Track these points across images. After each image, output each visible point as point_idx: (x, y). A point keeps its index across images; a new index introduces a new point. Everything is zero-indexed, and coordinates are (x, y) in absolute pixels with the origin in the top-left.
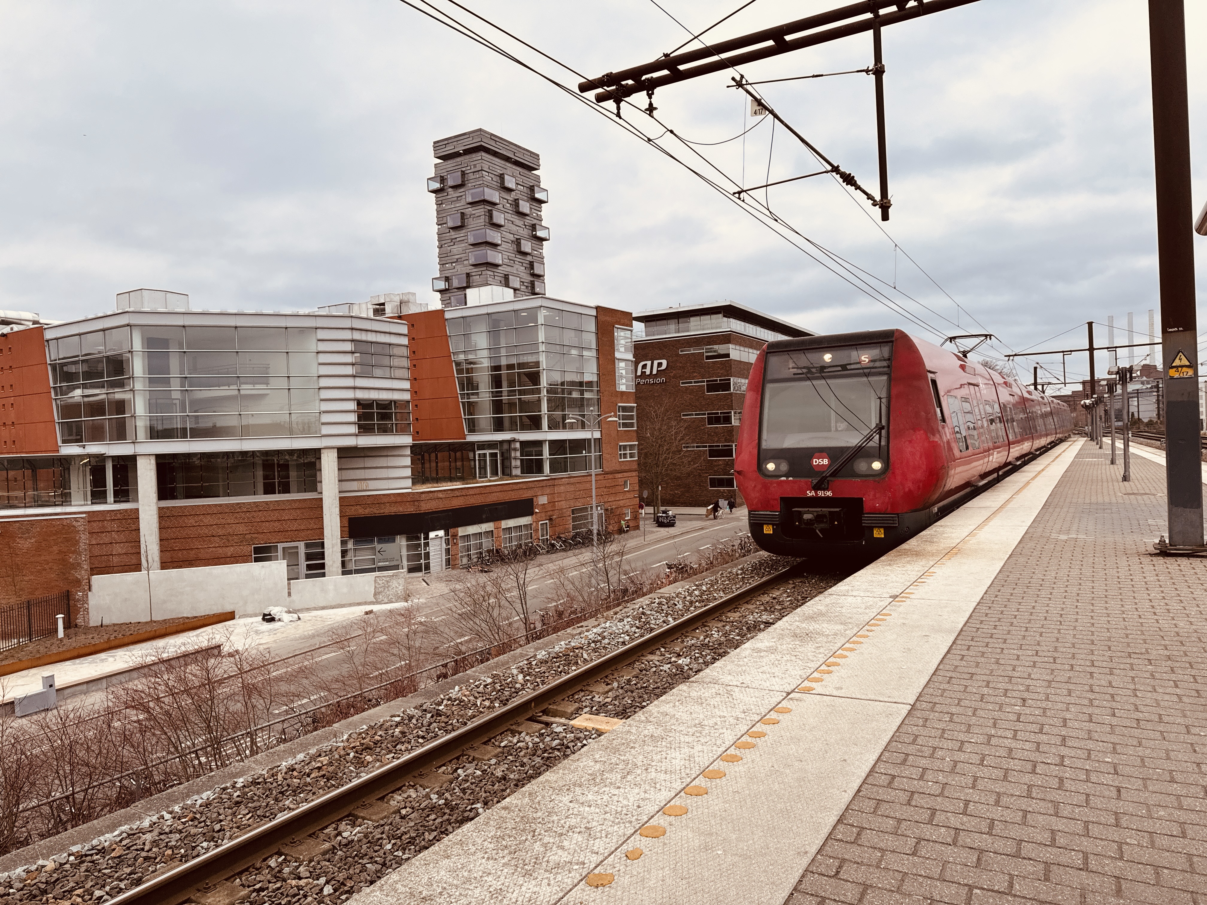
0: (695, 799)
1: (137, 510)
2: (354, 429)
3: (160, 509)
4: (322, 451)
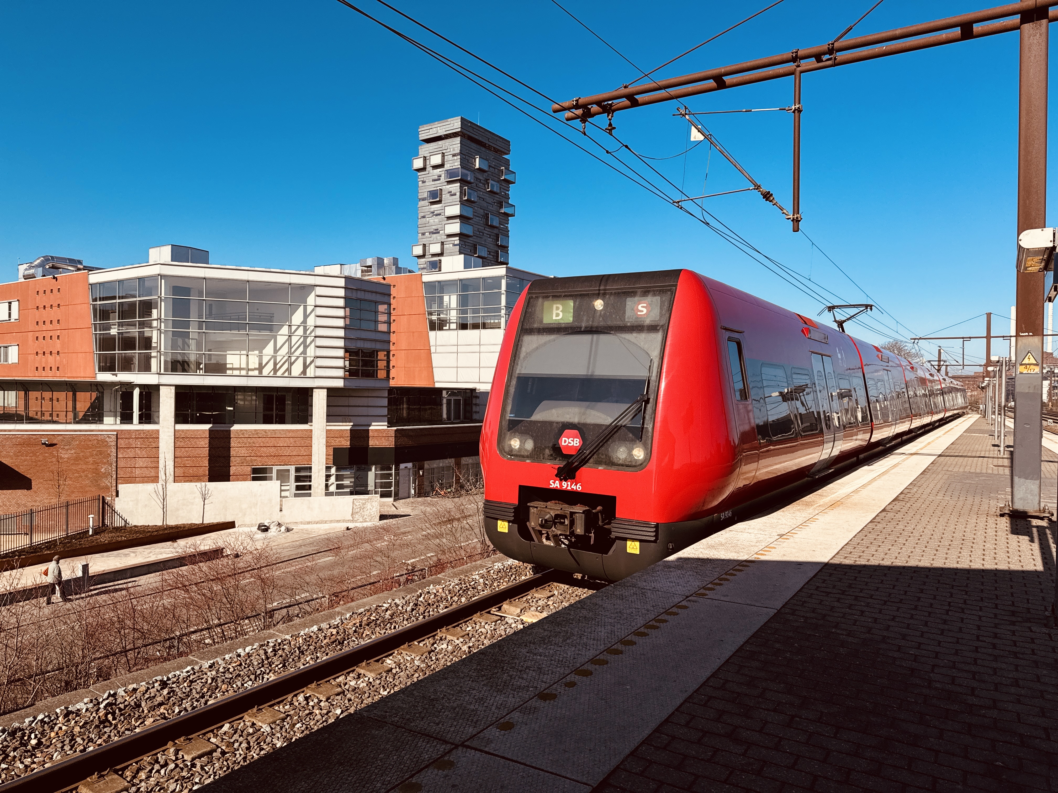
0: (613, 656)
1: (158, 431)
2: (341, 373)
3: (176, 432)
4: (314, 390)
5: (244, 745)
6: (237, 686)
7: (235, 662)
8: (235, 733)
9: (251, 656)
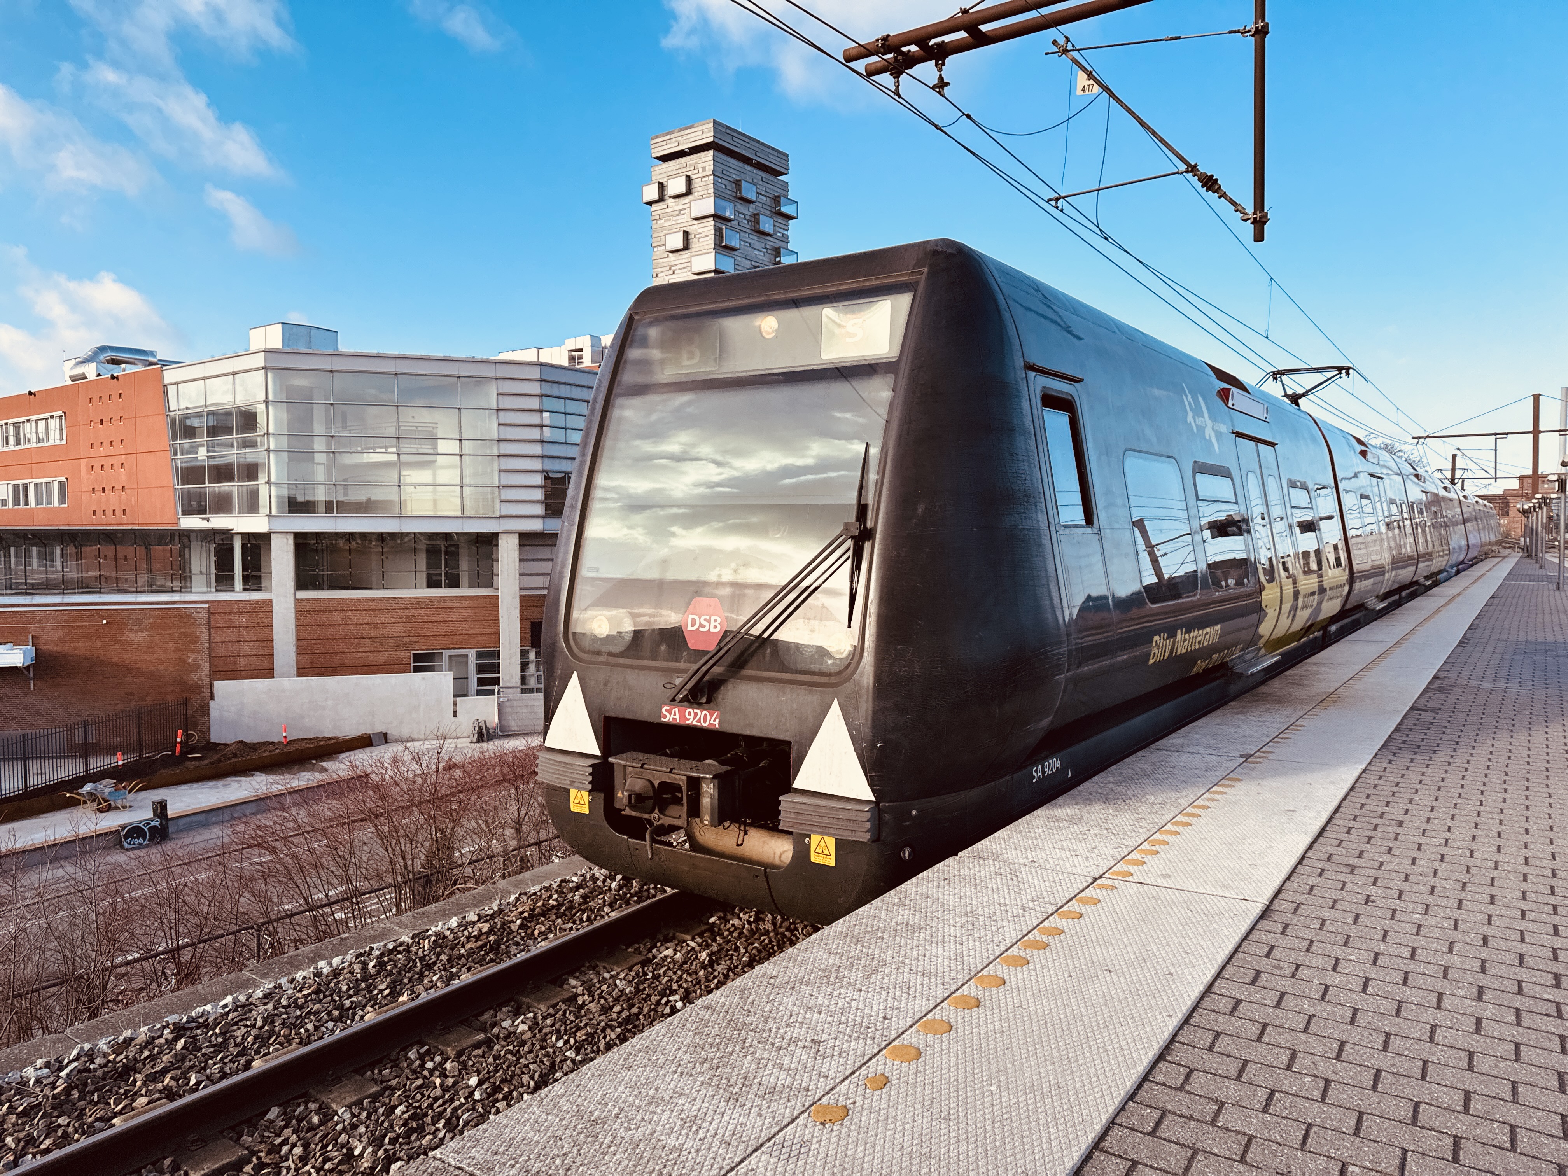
0: (962, 1013)
1: (271, 601)
2: (539, 510)
3: (298, 602)
4: (500, 536)
5: (298, 1151)
6: (307, 1030)
7: (310, 987)
8: (286, 1126)
9: (340, 974)
